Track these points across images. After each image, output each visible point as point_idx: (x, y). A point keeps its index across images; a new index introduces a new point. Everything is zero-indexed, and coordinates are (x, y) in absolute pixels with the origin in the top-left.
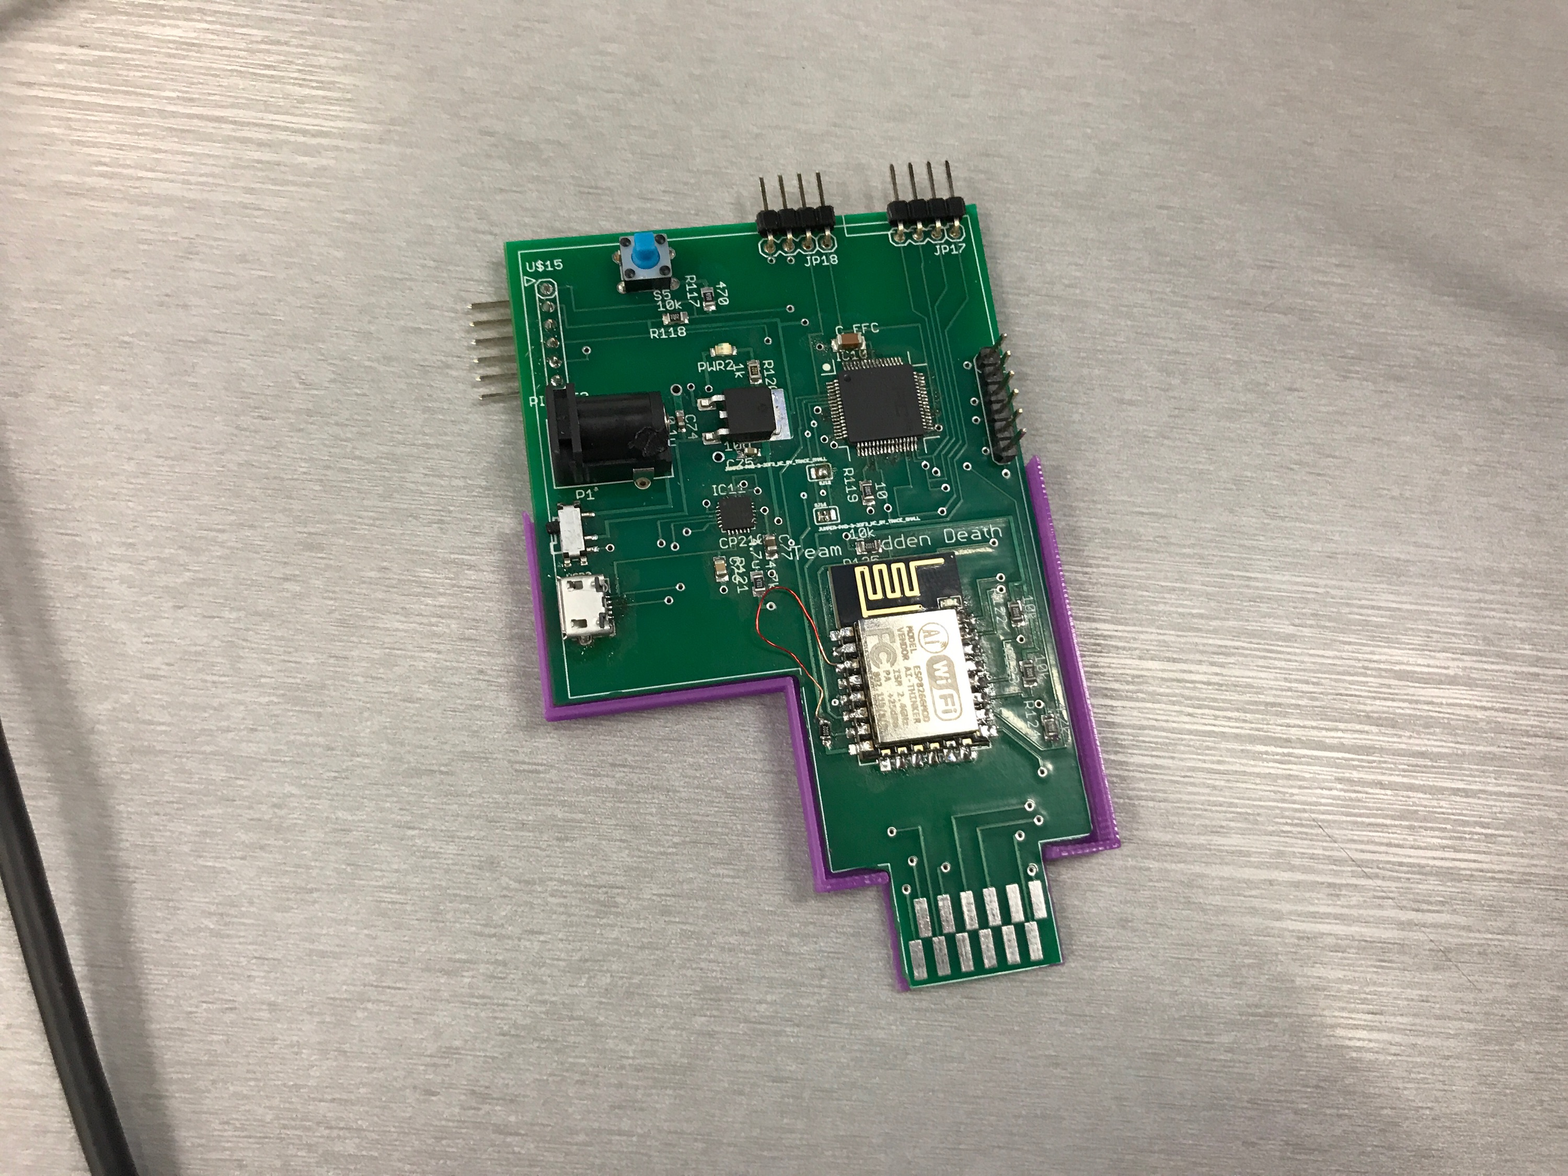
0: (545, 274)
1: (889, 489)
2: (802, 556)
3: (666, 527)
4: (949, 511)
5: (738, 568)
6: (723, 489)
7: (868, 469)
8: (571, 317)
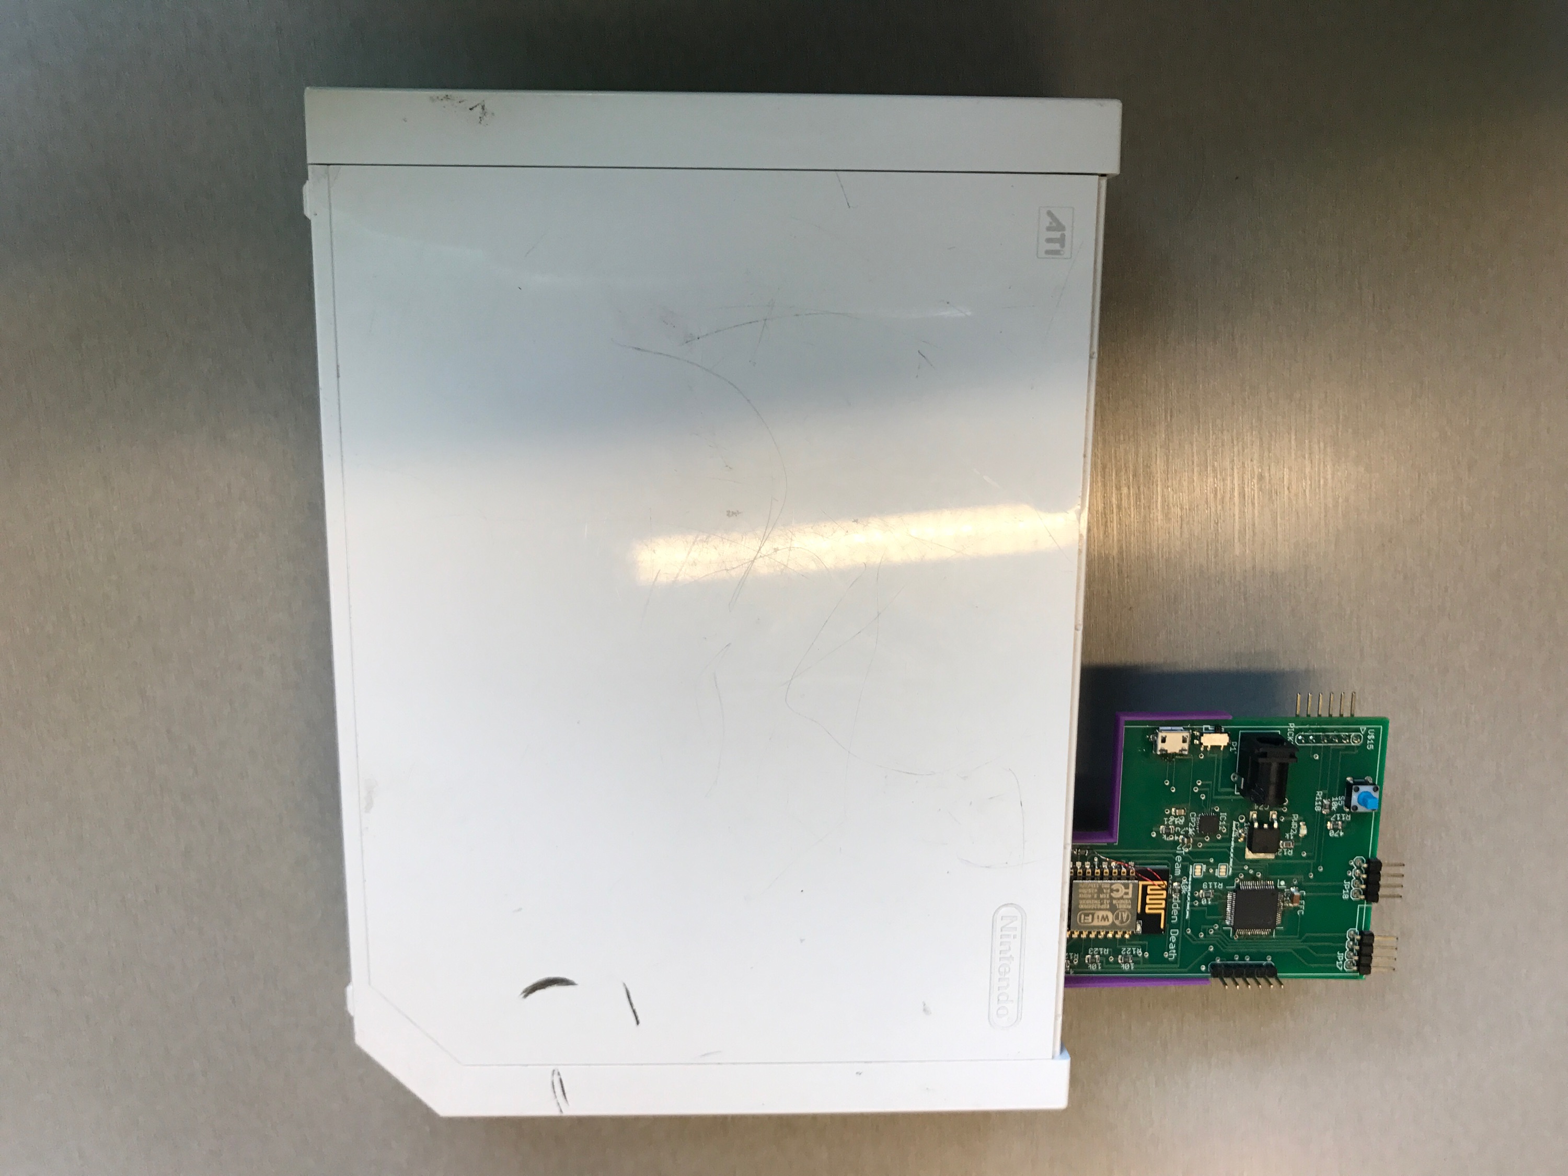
0: (1366, 739)
1: (1207, 905)
2: (1179, 854)
3: (1207, 786)
4: (1189, 935)
5: (1178, 820)
6: (1223, 819)
7: (1220, 896)
8: (1336, 750)
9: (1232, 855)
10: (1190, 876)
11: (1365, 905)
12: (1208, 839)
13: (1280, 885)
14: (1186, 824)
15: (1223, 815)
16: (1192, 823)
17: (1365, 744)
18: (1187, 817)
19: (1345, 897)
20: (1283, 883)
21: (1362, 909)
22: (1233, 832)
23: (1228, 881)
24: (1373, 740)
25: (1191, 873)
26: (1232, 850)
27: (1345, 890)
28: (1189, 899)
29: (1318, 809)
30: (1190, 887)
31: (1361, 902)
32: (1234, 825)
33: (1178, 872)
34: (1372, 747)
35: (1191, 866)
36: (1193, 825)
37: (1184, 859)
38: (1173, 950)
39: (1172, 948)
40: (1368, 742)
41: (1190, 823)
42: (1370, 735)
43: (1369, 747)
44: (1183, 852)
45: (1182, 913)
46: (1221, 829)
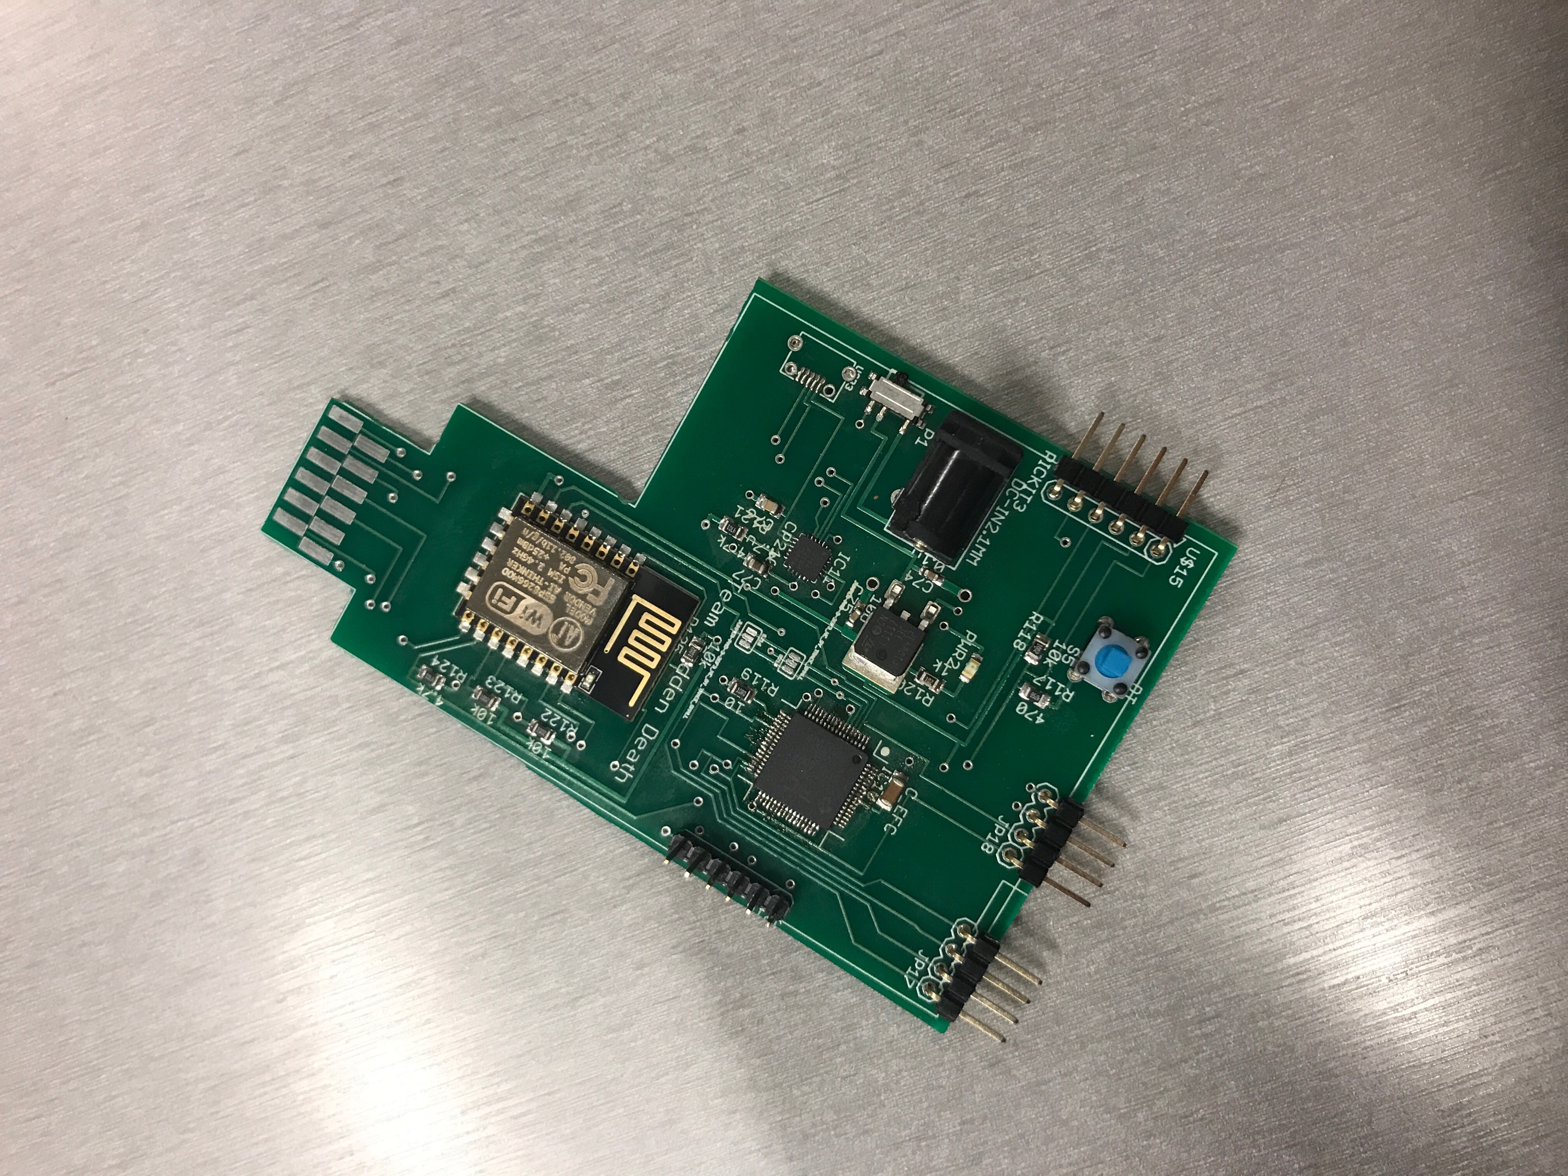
9: (821, 643)
10: (730, 641)
11: (1015, 888)
12: (794, 586)
13: (879, 753)
14: (768, 539)
15: (844, 559)
16: (781, 540)
17: (1168, 570)
18: (779, 523)
19: (987, 848)
20: (885, 752)
21: (1006, 890)
22: (845, 602)
23: (792, 689)
24: (1188, 570)
25: (732, 636)
26: (826, 635)
27: (994, 835)
28: (706, 682)
29: (1018, 645)
30: (719, 659)
31: (1012, 876)
32: (852, 589)
33: (712, 621)
34: (1180, 582)
35: (740, 623)
36: (782, 546)
37: (734, 603)
38: (630, 763)
39: (632, 760)
40: (1177, 570)
41: (778, 541)
42: (1188, 558)
43: (1174, 580)
44: (740, 588)
45: (681, 701)
46: (826, 583)
